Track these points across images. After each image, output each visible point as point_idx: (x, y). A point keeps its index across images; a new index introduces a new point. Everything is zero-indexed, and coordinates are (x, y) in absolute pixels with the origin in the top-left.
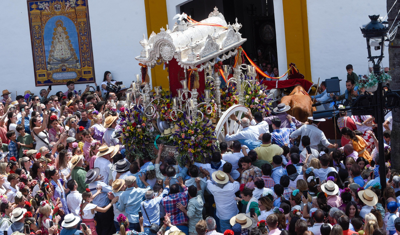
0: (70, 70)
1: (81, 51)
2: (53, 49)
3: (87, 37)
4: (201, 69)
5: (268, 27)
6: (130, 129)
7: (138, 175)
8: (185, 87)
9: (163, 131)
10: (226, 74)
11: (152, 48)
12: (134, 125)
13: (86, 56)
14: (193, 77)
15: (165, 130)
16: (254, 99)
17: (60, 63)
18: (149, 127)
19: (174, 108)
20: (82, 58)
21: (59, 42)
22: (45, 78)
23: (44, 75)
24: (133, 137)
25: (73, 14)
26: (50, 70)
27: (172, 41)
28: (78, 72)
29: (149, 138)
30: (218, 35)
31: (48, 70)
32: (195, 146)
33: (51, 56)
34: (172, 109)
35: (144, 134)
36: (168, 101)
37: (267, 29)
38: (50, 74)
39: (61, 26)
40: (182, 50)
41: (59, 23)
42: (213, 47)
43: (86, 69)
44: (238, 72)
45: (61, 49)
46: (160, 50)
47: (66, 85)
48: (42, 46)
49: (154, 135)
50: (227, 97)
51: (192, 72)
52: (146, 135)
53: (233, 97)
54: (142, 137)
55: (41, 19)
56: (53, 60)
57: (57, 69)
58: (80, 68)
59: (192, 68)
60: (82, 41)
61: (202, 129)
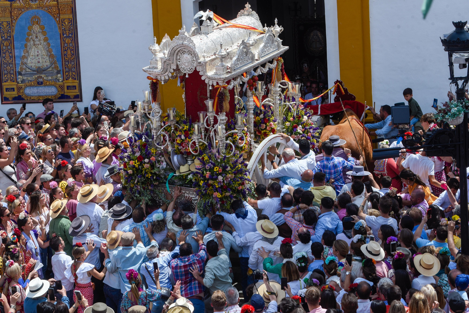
0: (48, 83)
1: (64, 59)
2: (26, 54)
3: (73, 40)
4: (231, 87)
5: (316, 34)
6: (134, 164)
7: (142, 226)
8: (210, 109)
9: (179, 168)
10: (261, 93)
11: (166, 56)
12: (140, 159)
13: (70, 65)
14: (222, 96)
15: (181, 167)
16: (296, 127)
17: (35, 74)
18: (159, 161)
19: (195, 138)
20: (65, 68)
21: (34, 45)
22: (15, 94)
23: (12, 90)
24: (138, 175)
25: (54, 8)
26: (21, 83)
27: (195, 48)
28: (59, 86)
29: (158, 176)
30: (253, 41)
31: (18, 83)
32: (223, 189)
33: (23, 64)
34: (191, 138)
35: (153, 171)
36: (186, 127)
37: (314, 37)
38: (22, 87)
39: (37, 24)
40: (207, 59)
41: (35, 20)
42: (247, 57)
43: (70, 82)
44: (276, 91)
45: (38, 55)
46: (177, 59)
47: (41, 104)
48: (12, 50)
49: (166, 173)
50: (262, 124)
51: (221, 89)
52: (155, 173)
53: (271, 125)
54: (150, 175)
55: (11, 13)
56: (25, 69)
57: (31, 82)
58: (62, 82)
59: (220, 84)
60: (66, 45)
61: (232, 166)
